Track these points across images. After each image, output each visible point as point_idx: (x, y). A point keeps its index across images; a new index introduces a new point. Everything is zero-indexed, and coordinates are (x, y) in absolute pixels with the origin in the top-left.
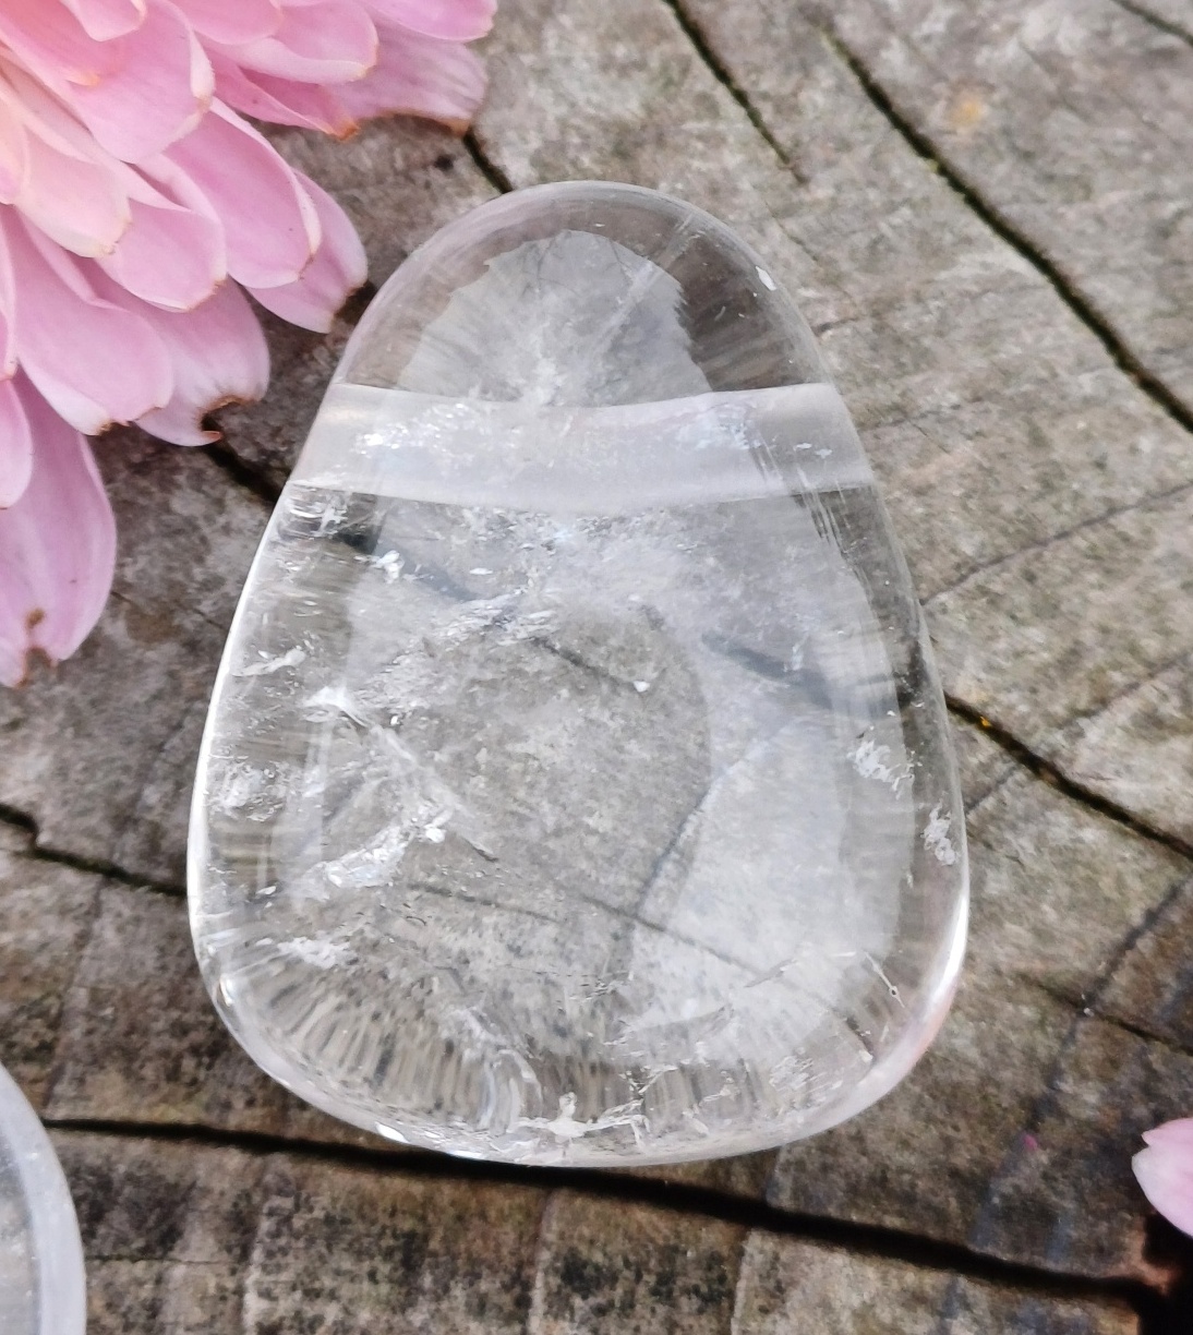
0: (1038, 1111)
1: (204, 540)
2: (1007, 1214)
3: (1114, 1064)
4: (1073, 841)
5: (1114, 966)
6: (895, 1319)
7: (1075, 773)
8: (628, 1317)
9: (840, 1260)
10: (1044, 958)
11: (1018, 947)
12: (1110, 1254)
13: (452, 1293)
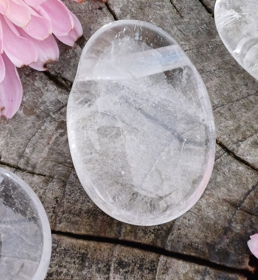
0: (227, 230)
1: (42, 92)
2: (219, 253)
3: (244, 220)
4: (237, 169)
5: (245, 198)
6: (193, 276)
7: (238, 154)
8: (132, 274)
9: (181, 262)
10: (230, 196)
11: (224, 193)
12: (242, 263)
13: (93, 267)
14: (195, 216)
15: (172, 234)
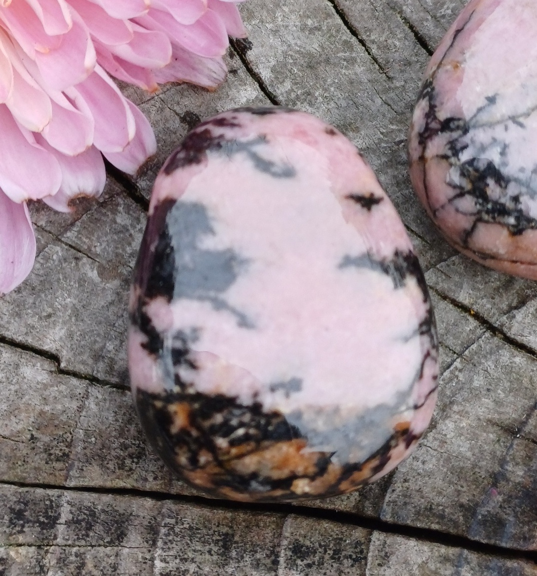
0: (496, 478)
1: (131, 235)
2: (484, 522)
3: (531, 458)
4: (511, 363)
6: (437, 569)
7: (511, 334)
8: (321, 569)
9: (412, 542)
10: (500, 413)
11: (488, 408)
12: (530, 540)
13: (245, 559)
14: (435, 453)
15: (393, 491)
